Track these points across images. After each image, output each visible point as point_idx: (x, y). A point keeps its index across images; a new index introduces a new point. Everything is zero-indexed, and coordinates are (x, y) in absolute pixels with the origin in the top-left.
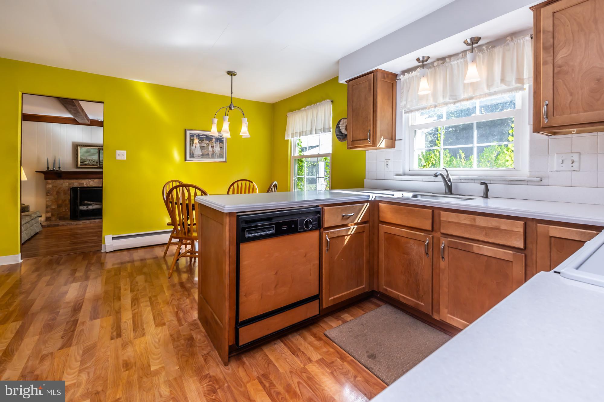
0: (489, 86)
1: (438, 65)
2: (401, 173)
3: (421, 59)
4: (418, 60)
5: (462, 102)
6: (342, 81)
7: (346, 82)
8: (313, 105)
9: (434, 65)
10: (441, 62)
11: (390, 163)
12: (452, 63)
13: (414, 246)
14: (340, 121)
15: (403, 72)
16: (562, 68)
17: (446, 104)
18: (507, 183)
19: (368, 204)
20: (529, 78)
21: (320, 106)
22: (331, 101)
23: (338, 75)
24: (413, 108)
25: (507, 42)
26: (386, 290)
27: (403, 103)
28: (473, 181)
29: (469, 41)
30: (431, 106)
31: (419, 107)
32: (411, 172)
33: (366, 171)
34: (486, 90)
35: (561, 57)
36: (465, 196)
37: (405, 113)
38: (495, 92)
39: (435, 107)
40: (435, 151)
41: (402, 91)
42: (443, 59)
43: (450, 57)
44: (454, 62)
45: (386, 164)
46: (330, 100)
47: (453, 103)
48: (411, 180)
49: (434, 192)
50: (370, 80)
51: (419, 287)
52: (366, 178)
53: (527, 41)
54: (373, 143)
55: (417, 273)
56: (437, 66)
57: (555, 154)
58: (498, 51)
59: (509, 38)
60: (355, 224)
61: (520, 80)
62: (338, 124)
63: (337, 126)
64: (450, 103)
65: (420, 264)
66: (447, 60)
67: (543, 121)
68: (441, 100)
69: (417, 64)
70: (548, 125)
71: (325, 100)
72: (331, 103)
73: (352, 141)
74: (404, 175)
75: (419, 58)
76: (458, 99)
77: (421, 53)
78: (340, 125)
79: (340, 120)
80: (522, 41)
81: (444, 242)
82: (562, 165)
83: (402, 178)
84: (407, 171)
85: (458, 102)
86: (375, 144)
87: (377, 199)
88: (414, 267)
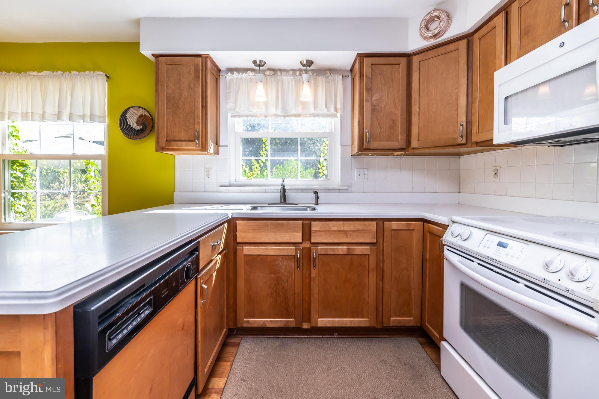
0: (315, 108)
1: (270, 75)
2: (227, 184)
3: (258, 62)
4: (255, 62)
5: (291, 117)
6: (147, 51)
7: (153, 55)
8: (62, 72)
9: (266, 74)
10: (272, 73)
11: (212, 172)
12: (283, 77)
13: (282, 262)
14: (128, 109)
15: (231, 70)
16: (375, 107)
17: (276, 116)
18: (326, 191)
19: (226, 223)
20: (340, 109)
21: (79, 78)
22: (106, 76)
23: (139, 40)
24: (242, 113)
25: (327, 75)
26: (248, 322)
27: (230, 105)
28: (301, 191)
29: (305, 62)
30: (261, 114)
31: (248, 113)
32: (237, 183)
33: (176, 181)
34: (312, 110)
35: (375, 99)
36: (297, 204)
37: (232, 116)
38: (318, 114)
39: (266, 116)
40: (260, 161)
41: (228, 91)
42: (274, 71)
43: (280, 70)
44: (286, 78)
45: (206, 174)
46: (105, 74)
47: (283, 117)
48: (240, 191)
49: (269, 203)
50: (198, 65)
51: (288, 304)
52: (176, 191)
53: (340, 79)
54: (202, 147)
55: (286, 290)
56: (268, 75)
57: (355, 169)
58: (321, 79)
59: (328, 72)
60: (219, 253)
61: (336, 109)
62: (124, 112)
63: (122, 115)
64: (281, 116)
65: (290, 280)
66: (279, 73)
67: (366, 144)
68: (273, 110)
69: (253, 66)
70: (368, 147)
71: (92, 72)
72: (105, 78)
73: (167, 141)
74: (230, 186)
75: (256, 61)
76: (288, 114)
77: (259, 56)
78: (128, 116)
79: (130, 108)
80: (337, 78)
81: (314, 251)
82: (359, 177)
83: (228, 190)
84: (233, 182)
85: (288, 116)
86: (205, 147)
87: (234, 216)
88: (283, 284)
